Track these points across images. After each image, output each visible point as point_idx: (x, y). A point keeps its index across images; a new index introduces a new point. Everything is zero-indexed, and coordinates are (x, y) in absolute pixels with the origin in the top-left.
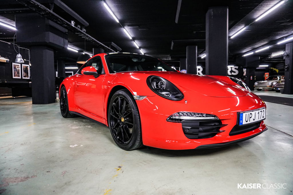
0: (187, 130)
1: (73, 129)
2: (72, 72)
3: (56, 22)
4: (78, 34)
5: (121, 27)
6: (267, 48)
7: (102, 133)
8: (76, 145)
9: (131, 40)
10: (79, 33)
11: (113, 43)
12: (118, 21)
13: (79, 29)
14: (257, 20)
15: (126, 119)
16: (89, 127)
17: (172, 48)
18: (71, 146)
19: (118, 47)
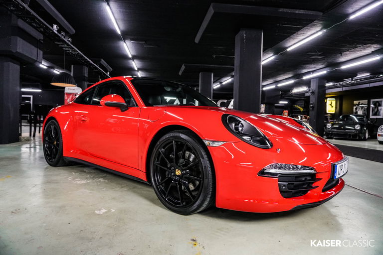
0: (283, 187)
1: (79, 184)
2: (31, 97)
3: (30, 24)
4: (59, 43)
5: (121, 40)
6: (292, 82)
7: (129, 190)
8: (104, 211)
9: (130, 59)
10: (61, 43)
11: (102, 60)
12: (119, 32)
13: (63, 37)
14: (289, 50)
15: (184, 172)
16: (102, 180)
17: (180, 73)
18: (97, 212)
19: (108, 66)
